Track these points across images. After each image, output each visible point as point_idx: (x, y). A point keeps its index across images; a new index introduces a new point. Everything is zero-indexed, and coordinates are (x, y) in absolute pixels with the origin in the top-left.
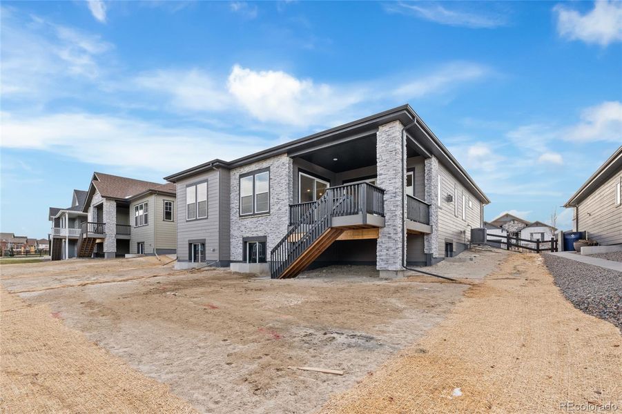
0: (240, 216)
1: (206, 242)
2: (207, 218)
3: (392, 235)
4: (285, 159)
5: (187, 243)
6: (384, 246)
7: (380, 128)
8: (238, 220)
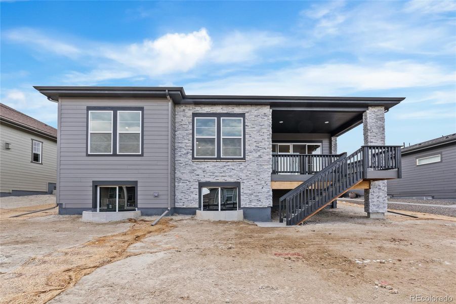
0: (193, 158)
1: (139, 184)
2: (142, 155)
3: (381, 187)
4: (268, 111)
5: (91, 184)
6: (375, 195)
7: (370, 108)
8: (190, 162)
